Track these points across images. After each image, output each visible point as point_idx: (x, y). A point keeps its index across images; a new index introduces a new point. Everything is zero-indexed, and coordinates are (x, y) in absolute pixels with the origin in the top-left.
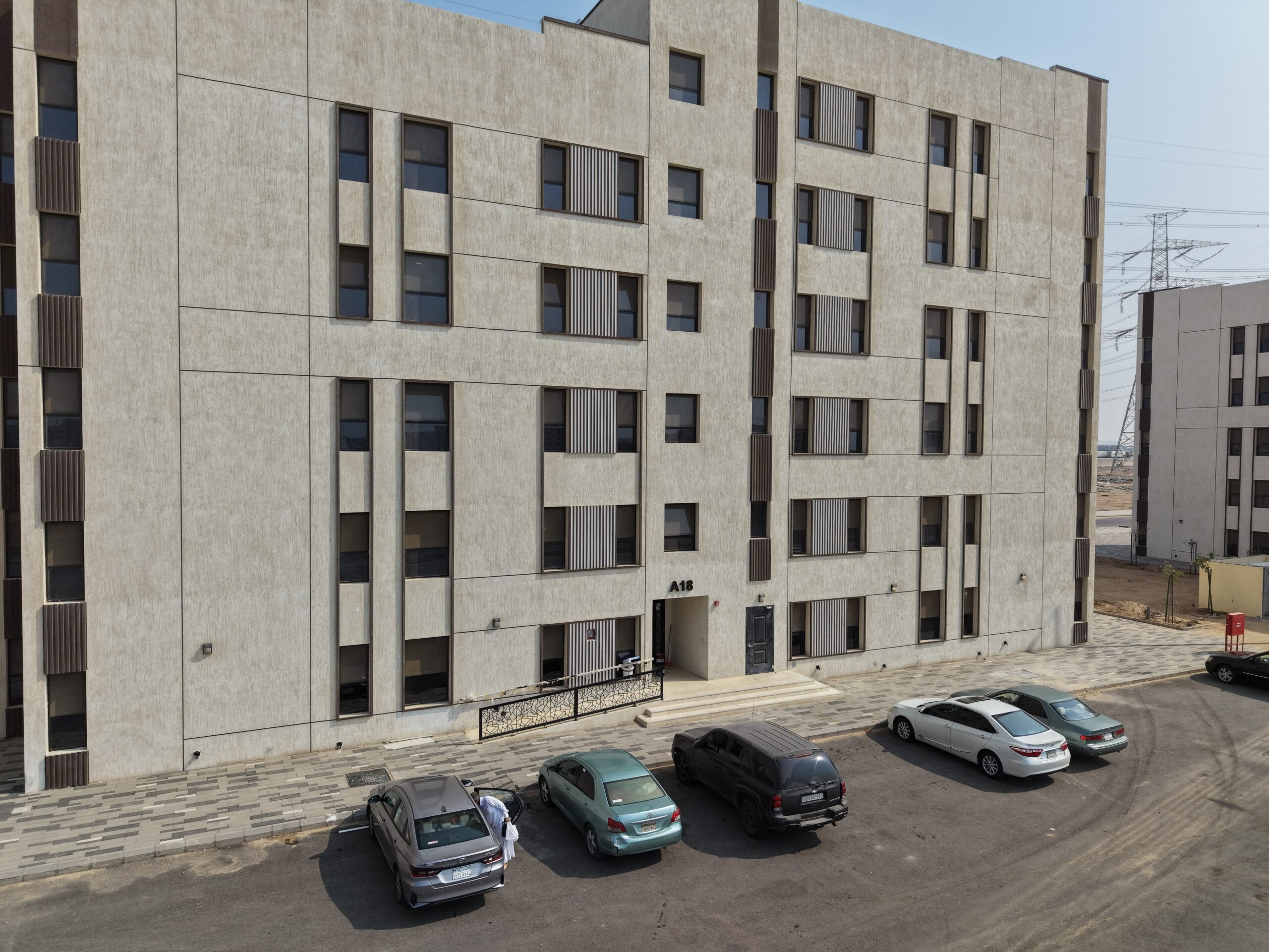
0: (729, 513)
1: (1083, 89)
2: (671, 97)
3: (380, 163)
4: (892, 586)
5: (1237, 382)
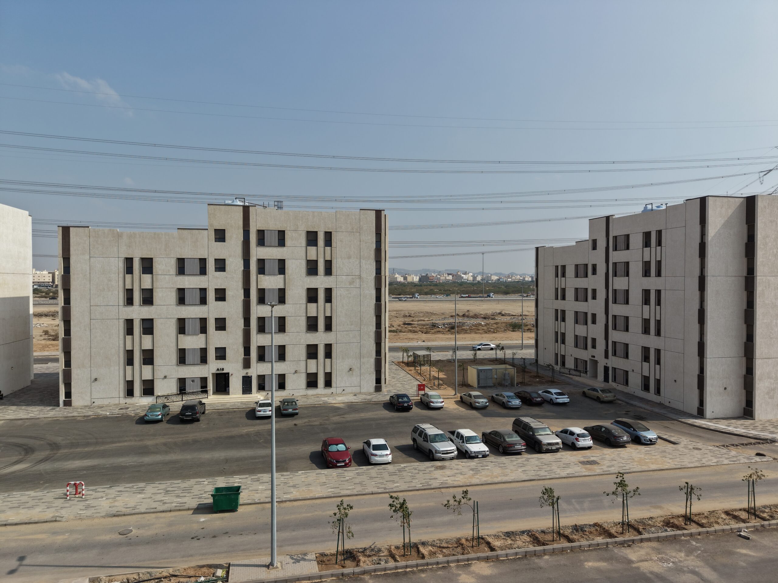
0: (236, 350)
1: (373, 214)
2: (215, 241)
3: (135, 269)
4: (296, 371)
5: (557, 289)
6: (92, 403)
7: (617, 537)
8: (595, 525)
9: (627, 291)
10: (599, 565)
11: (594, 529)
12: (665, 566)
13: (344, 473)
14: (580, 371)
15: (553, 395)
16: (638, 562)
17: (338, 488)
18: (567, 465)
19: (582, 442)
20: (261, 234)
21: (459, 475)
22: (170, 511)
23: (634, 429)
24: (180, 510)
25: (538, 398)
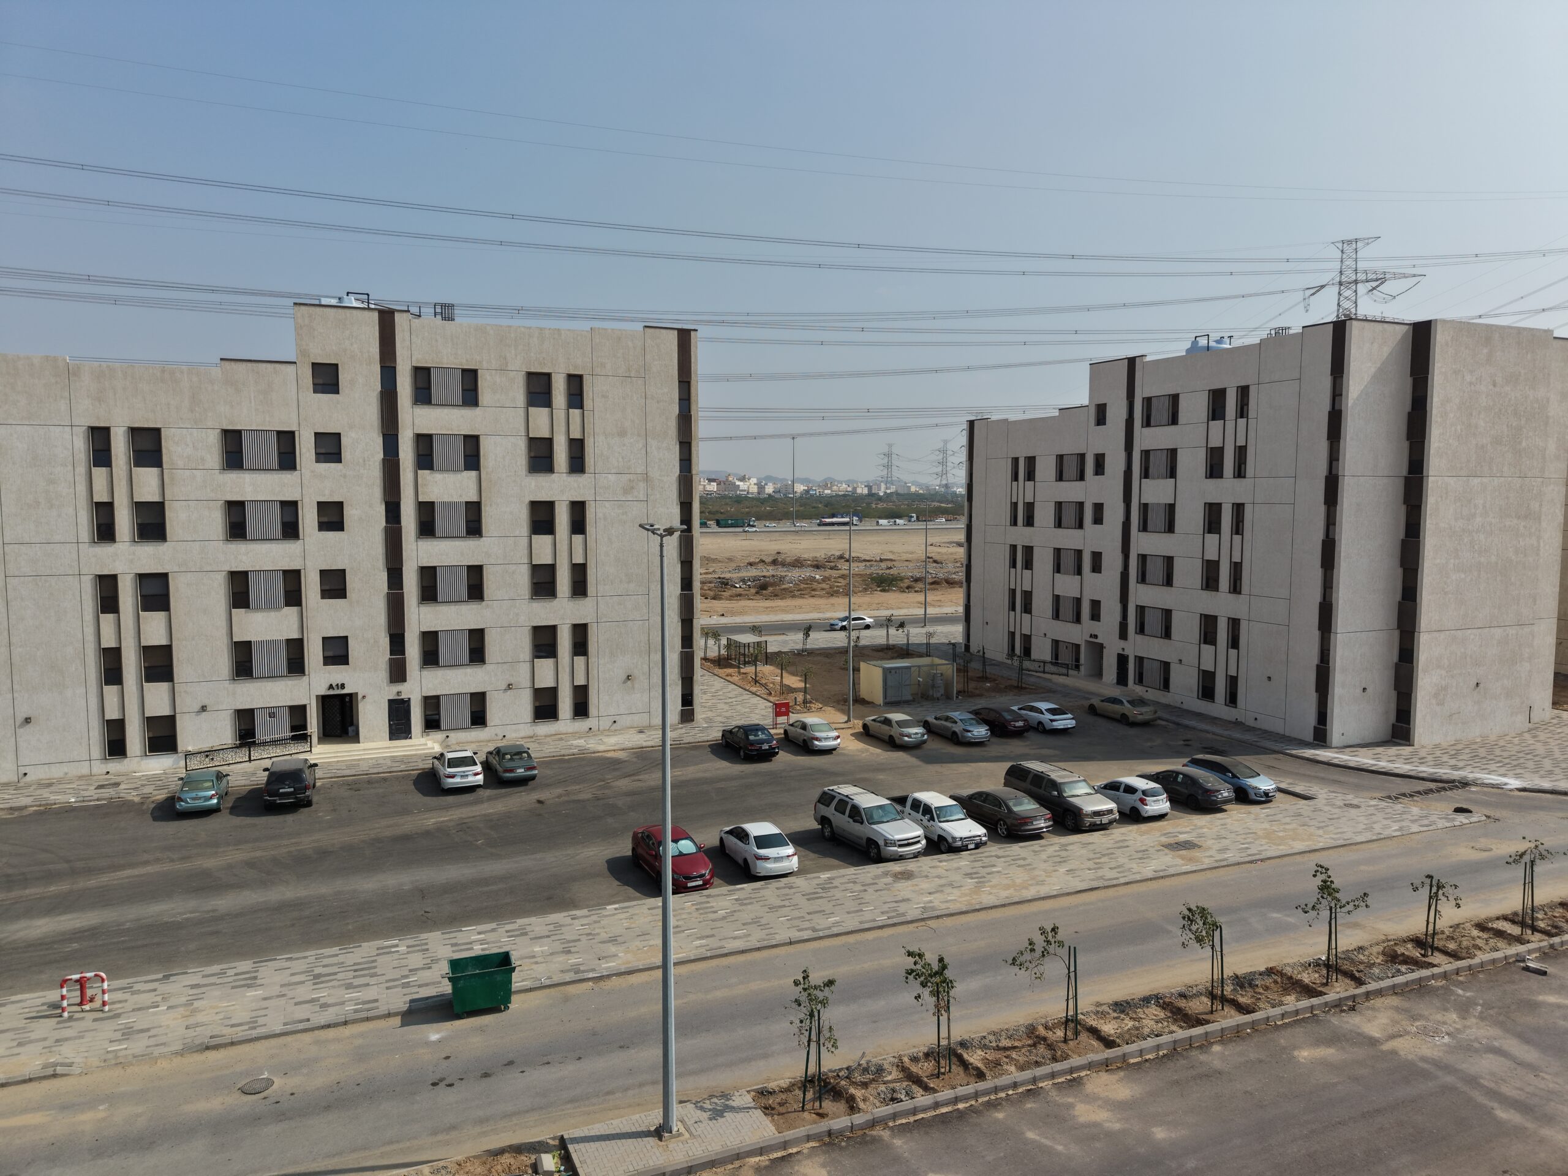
0: (372, 641)
1: (673, 338)
2: (315, 391)
3: (117, 456)
4: (509, 685)
5: (1014, 506)
6: (21, 776)
7: (1325, 994)
8: (1270, 971)
9: (1171, 508)
10: (1322, 1053)
11: (1271, 981)
12: (1438, 1043)
13: (708, 902)
14: (1067, 666)
15: (1043, 713)
16: (1387, 1040)
17: (713, 936)
18: (1144, 855)
19: (1151, 806)
20: (422, 376)
21: (949, 890)
22: (346, 1023)
23: (1233, 774)
24: (368, 1019)
25: (1018, 721)
